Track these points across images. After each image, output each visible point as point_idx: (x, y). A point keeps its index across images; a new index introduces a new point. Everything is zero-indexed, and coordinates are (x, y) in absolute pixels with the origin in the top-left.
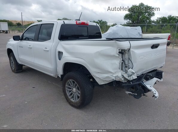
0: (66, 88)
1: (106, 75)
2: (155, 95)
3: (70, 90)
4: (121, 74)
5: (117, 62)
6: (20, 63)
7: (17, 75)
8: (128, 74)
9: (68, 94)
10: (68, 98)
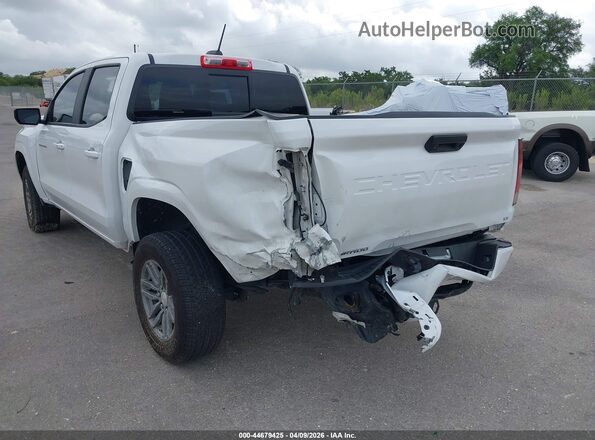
0: (143, 291)
1: (247, 248)
2: (424, 331)
3: (155, 297)
4: (288, 246)
5: (279, 198)
6: (46, 199)
7: (38, 238)
8: (308, 246)
9: (149, 311)
10: (148, 324)
